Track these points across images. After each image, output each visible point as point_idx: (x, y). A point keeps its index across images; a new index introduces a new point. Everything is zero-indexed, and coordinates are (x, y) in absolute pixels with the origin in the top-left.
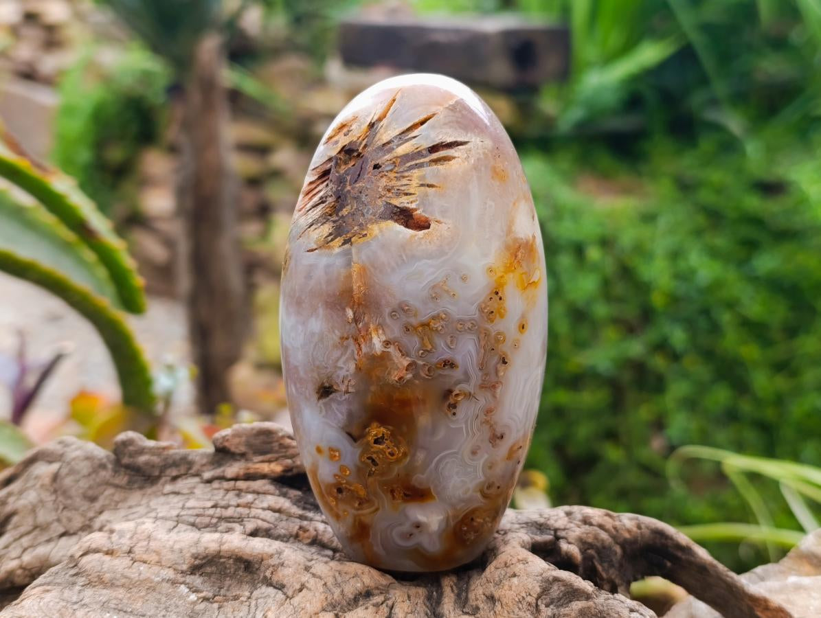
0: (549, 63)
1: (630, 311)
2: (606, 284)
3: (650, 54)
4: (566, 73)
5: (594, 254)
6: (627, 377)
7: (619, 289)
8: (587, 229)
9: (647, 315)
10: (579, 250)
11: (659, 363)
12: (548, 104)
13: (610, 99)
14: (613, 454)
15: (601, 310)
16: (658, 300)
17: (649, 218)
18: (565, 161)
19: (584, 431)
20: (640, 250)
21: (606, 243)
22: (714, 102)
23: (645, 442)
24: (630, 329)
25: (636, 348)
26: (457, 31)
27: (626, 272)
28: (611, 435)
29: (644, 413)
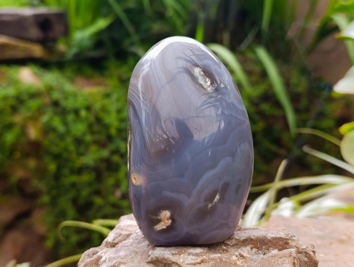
0: (58, 28)
1: (102, 137)
2: (90, 126)
3: (102, 24)
4: (67, 32)
5: (83, 113)
6: (103, 166)
7: (96, 128)
8: (80, 102)
9: (110, 138)
10: (76, 112)
11: (116, 158)
12: (61, 46)
13: (87, 43)
14: (98, 201)
15: (88, 138)
16: (113, 131)
17: (107, 96)
18: (69, 72)
19: (85, 193)
20: (104, 109)
21: (88, 108)
22: (132, 44)
23: (113, 194)
24: (102, 145)
25: (105, 153)
26: (12, 15)
27: (99, 120)
28: (98, 193)
29: (111, 181)
